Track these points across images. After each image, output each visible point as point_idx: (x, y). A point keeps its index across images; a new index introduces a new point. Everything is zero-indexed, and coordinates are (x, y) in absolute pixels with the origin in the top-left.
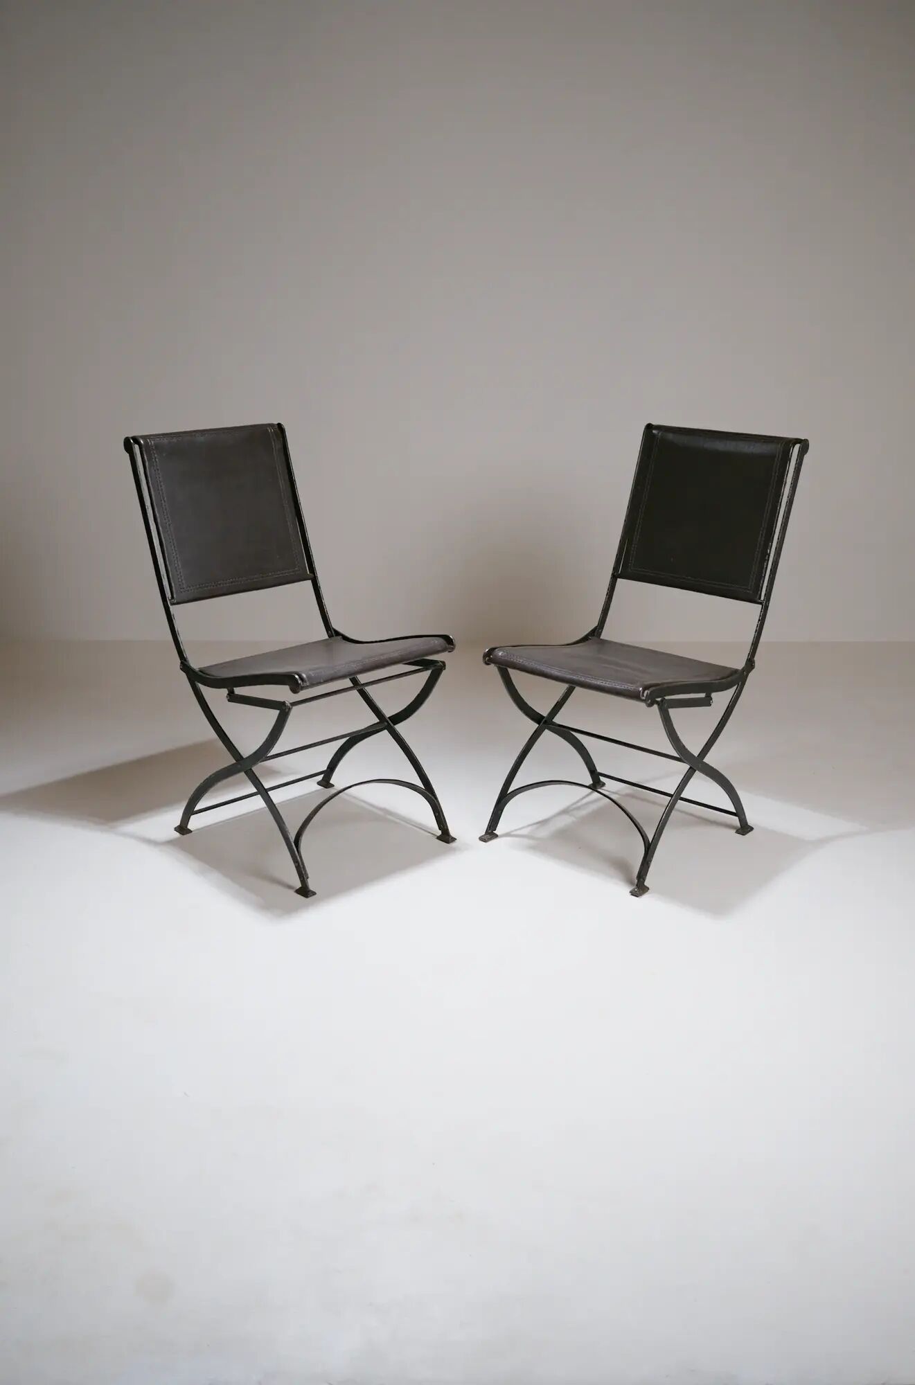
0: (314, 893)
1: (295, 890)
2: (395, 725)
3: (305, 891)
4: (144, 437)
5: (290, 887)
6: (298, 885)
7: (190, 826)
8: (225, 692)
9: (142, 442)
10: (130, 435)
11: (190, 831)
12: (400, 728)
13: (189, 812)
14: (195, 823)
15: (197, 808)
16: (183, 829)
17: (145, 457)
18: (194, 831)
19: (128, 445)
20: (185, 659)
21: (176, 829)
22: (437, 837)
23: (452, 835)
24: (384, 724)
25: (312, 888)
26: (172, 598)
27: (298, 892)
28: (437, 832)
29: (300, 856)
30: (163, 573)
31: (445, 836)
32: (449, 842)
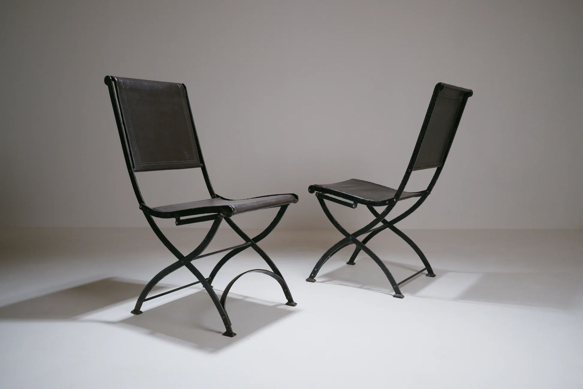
0: (235, 334)
1: (222, 334)
2: (256, 243)
3: (229, 333)
4: (117, 78)
5: (219, 333)
6: (224, 330)
7: (142, 309)
8: (174, 220)
9: (116, 79)
10: (110, 75)
11: (141, 312)
12: (259, 244)
13: (142, 299)
14: (146, 307)
15: (147, 297)
16: (137, 311)
17: (118, 87)
18: (144, 312)
19: (108, 80)
20: (143, 202)
21: (132, 312)
22: (287, 304)
23: (295, 300)
24: (250, 243)
25: (234, 331)
26: (134, 167)
27: (225, 334)
28: (287, 301)
29: (226, 312)
30: (129, 152)
31: (291, 302)
32: (293, 306)
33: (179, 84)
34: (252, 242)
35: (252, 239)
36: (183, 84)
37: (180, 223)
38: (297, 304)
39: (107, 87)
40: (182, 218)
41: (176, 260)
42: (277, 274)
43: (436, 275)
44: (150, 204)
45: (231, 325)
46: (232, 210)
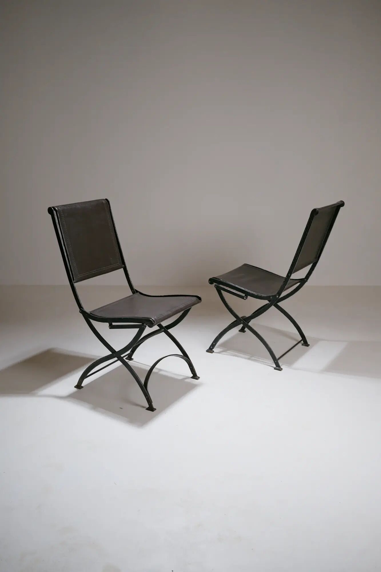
0: (155, 409)
1: (146, 409)
2: (167, 330)
3: (151, 408)
4: (57, 207)
5: (144, 407)
6: (147, 406)
7: (83, 385)
8: (107, 324)
9: (57, 209)
10: (51, 206)
11: (82, 387)
12: (170, 331)
13: (84, 377)
16: (79, 386)
17: (59, 216)
18: (84, 386)
19: (50, 211)
20: (82, 308)
21: (75, 387)
22: (192, 378)
23: (198, 375)
24: (163, 330)
25: (154, 407)
26: (74, 280)
27: (148, 409)
28: (192, 375)
29: (148, 393)
30: (69, 269)
31: (195, 376)
32: (197, 379)
33: (103, 200)
34: (164, 329)
35: (165, 327)
36: (106, 199)
37: (112, 327)
38: (199, 377)
39: (50, 216)
40: (114, 324)
41: (109, 353)
42: (185, 356)
43: (309, 345)
44: (88, 309)
45: (152, 402)
46: (153, 322)
